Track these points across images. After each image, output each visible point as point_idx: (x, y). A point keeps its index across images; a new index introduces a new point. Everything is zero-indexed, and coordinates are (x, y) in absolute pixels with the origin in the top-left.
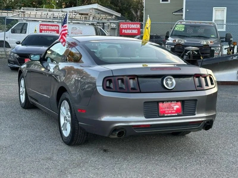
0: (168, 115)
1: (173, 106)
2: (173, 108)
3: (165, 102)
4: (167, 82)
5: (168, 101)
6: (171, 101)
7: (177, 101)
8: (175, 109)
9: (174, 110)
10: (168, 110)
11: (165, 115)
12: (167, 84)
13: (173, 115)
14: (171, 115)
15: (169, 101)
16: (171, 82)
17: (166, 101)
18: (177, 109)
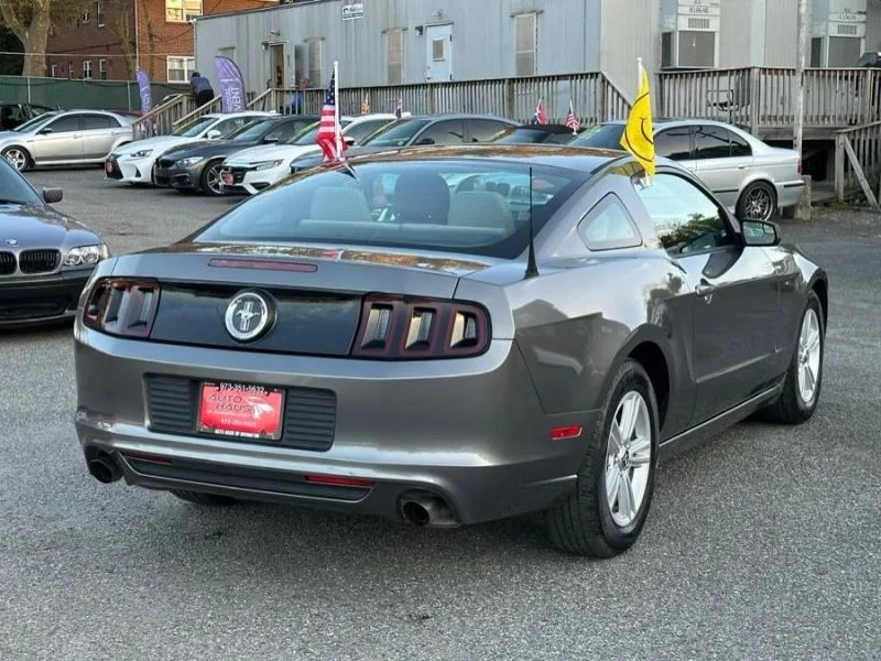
0: (228, 433)
1: (251, 404)
2: (250, 410)
3: (222, 386)
4: (240, 311)
5: (234, 383)
6: (247, 384)
7: (269, 388)
8: (257, 415)
9: (252, 419)
10: (232, 414)
11: (217, 432)
12: (237, 320)
13: (242, 434)
14: (237, 434)
15: (238, 383)
16: (251, 315)
17: (228, 382)
18: (264, 415)
